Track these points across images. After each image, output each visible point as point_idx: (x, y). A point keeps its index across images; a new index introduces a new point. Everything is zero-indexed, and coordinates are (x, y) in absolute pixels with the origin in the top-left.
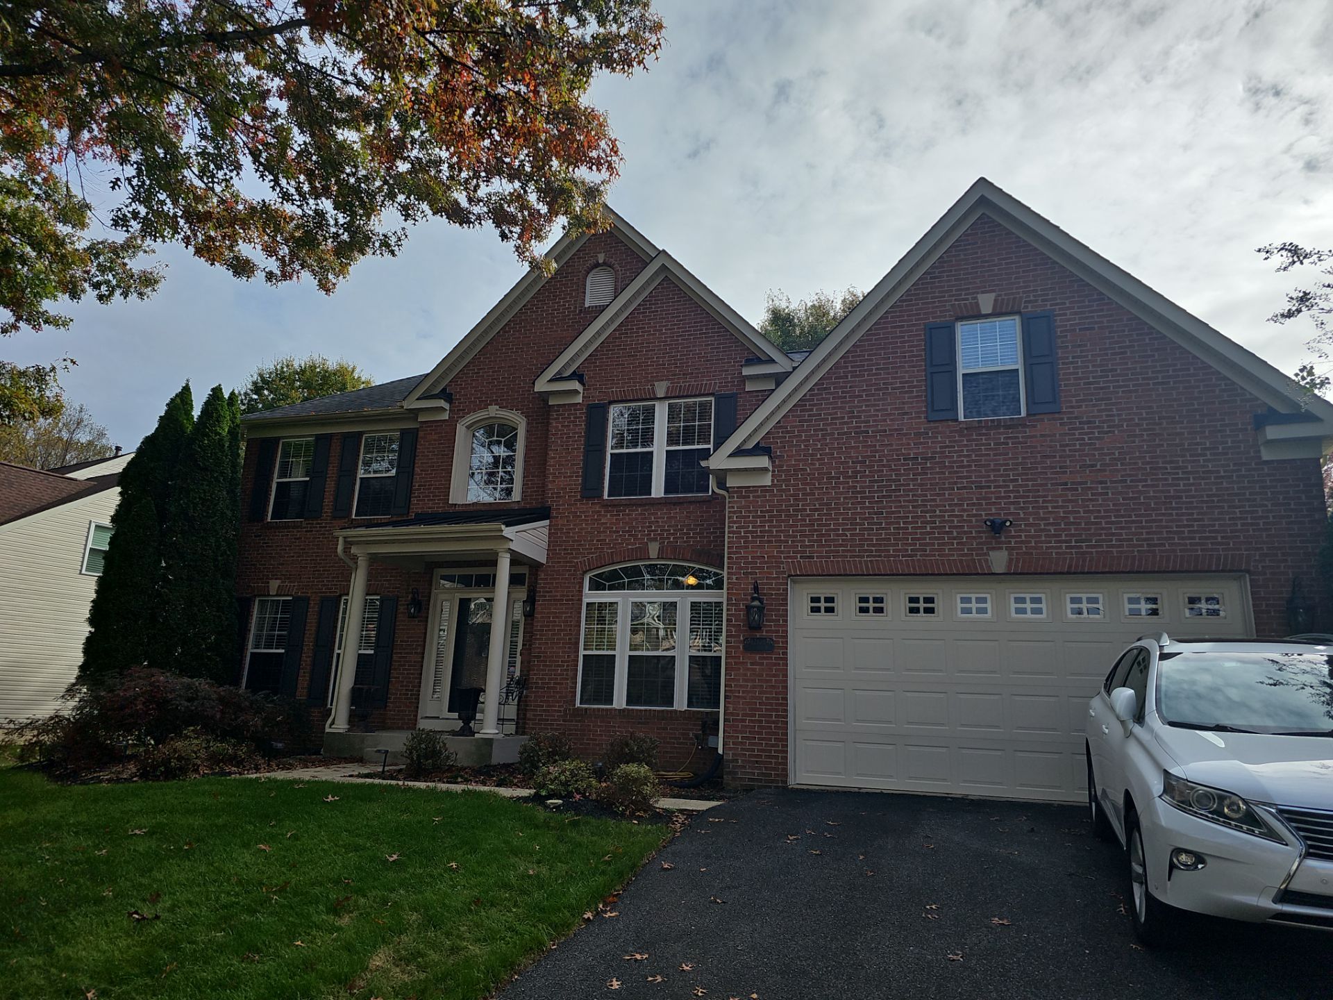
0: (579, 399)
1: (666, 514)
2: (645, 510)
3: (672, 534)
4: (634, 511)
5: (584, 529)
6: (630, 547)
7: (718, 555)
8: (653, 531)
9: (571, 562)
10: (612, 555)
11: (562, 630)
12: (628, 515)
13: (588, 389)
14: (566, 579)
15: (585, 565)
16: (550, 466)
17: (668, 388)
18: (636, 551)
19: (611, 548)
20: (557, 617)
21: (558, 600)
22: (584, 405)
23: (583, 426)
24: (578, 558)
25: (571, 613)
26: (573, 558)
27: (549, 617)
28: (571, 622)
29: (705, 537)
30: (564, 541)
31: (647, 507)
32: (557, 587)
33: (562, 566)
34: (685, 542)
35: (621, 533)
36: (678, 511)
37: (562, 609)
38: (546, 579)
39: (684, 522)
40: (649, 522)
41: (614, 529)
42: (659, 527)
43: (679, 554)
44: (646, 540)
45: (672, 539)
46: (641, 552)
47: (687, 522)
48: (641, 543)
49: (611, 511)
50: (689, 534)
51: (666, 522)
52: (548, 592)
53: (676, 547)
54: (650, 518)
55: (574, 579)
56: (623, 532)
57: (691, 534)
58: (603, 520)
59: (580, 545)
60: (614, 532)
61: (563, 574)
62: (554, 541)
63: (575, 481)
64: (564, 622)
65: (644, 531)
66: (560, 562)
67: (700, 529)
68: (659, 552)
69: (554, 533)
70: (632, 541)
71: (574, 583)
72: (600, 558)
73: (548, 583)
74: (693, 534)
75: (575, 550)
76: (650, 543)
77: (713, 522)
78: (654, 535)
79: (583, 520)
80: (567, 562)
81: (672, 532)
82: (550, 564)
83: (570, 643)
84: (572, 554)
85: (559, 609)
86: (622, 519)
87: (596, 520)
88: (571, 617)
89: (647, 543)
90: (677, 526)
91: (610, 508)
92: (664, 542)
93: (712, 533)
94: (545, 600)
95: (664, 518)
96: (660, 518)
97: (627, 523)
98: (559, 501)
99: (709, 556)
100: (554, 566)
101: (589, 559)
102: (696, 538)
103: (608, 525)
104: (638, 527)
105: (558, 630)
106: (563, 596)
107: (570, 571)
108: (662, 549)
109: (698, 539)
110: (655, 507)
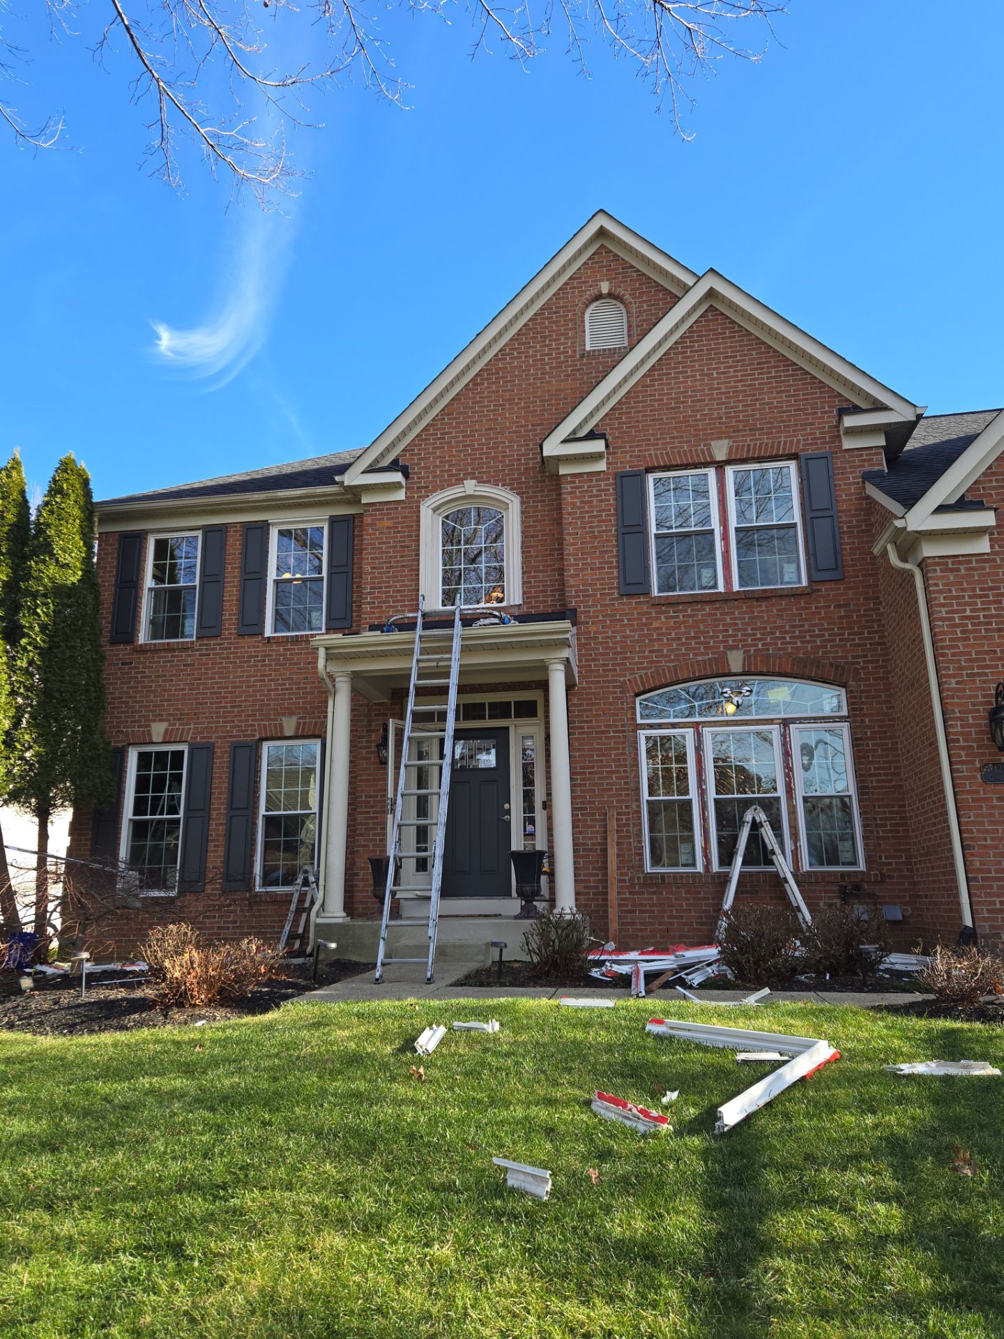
0: (602, 466)
1: (746, 613)
2: (716, 609)
3: (760, 639)
4: (699, 610)
5: (628, 637)
6: (700, 658)
7: (831, 665)
8: (730, 636)
9: (615, 681)
11: (613, 772)
12: (691, 616)
13: (614, 453)
14: (611, 704)
15: (637, 684)
16: (569, 554)
17: (731, 448)
18: (710, 664)
19: (673, 661)
20: (603, 755)
21: (603, 732)
22: (609, 474)
23: (612, 502)
24: (625, 676)
25: (624, 748)
26: (617, 675)
27: (593, 756)
28: (625, 760)
29: (808, 642)
30: (602, 654)
31: (717, 605)
32: (599, 715)
33: (602, 687)
34: (779, 649)
35: (684, 640)
36: (764, 608)
37: (610, 744)
38: (581, 705)
39: (775, 622)
40: (724, 625)
41: (673, 635)
42: (738, 630)
43: (774, 665)
44: (722, 649)
45: (760, 646)
46: (717, 664)
47: (779, 623)
48: (716, 653)
49: (665, 612)
50: (785, 638)
51: (748, 624)
52: (586, 722)
53: (769, 656)
54: (724, 620)
55: (622, 703)
56: (687, 638)
57: (788, 639)
58: (655, 625)
59: (626, 658)
60: (673, 639)
61: (605, 698)
62: (587, 655)
63: (607, 573)
64: (614, 760)
65: (718, 637)
66: (599, 682)
67: (800, 631)
68: (744, 665)
69: (586, 644)
70: (702, 650)
71: (623, 709)
72: (658, 674)
73: (585, 710)
74: (791, 638)
75: (618, 665)
76: (728, 652)
77: (817, 621)
78: (733, 641)
79: (625, 625)
80: (609, 682)
81: (759, 636)
82: (584, 685)
83: (628, 789)
84: (615, 670)
85: (604, 744)
86: (683, 622)
87: (645, 624)
88: (624, 754)
89: (725, 653)
90: (765, 628)
91: (663, 608)
92: (749, 651)
93: (818, 636)
94: (583, 733)
95: (744, 618)
96: (739, 619)
97: (691, 627)
98: (588, 601)
99: (818, 667)
100: (591, 688)
101: (641, 676)
102: (796, 643)
103: (664, 631)
104: (708, 632)
105: (608, 772)
106: (609, 726)
107: (615, 693)
108: (747, 659)
109: (799, 645)
110: (731, 604)
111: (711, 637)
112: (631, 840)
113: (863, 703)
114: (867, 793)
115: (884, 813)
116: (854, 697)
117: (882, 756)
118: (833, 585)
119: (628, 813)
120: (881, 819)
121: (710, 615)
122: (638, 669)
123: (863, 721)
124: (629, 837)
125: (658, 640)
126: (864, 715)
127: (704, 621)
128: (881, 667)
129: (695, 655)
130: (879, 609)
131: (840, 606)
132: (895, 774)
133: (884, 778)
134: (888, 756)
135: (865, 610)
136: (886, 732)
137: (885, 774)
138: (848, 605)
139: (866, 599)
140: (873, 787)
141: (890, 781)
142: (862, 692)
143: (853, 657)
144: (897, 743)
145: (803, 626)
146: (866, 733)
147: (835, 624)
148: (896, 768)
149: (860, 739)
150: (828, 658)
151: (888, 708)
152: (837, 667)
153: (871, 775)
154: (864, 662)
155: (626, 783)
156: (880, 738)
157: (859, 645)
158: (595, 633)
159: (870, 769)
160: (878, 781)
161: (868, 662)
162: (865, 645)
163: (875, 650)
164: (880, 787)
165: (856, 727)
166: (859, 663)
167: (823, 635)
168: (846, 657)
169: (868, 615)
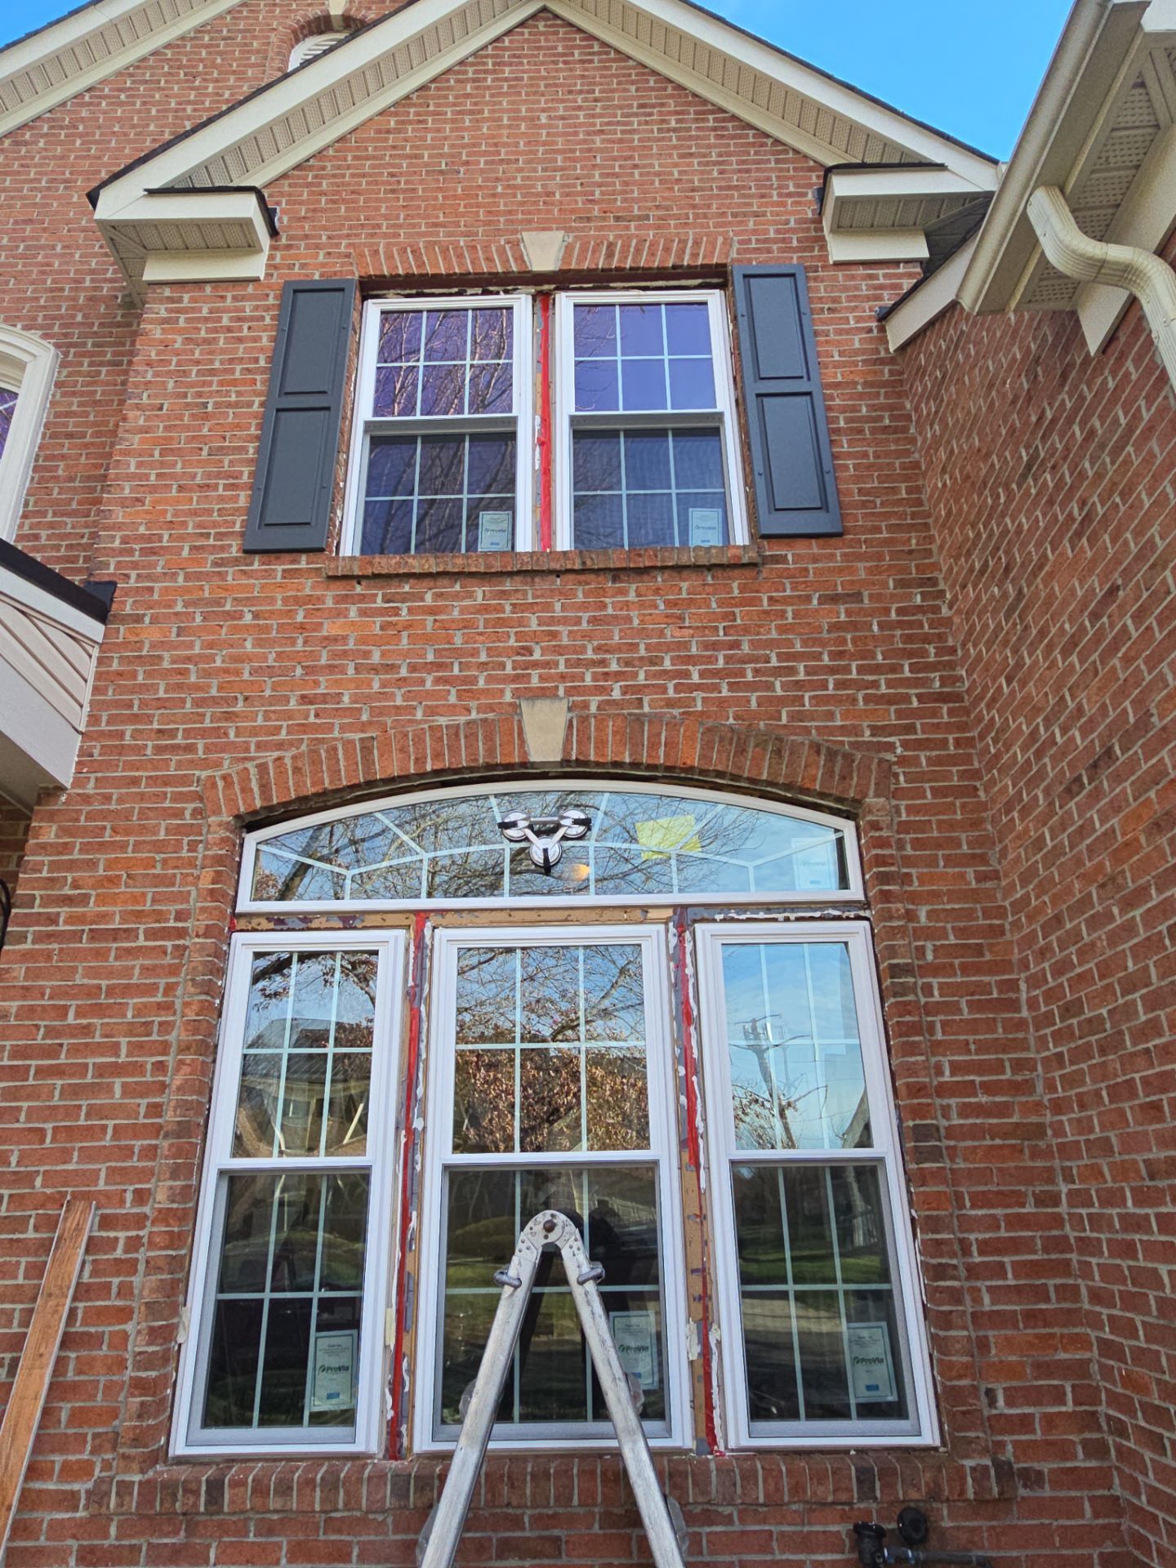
0: (254, 267)
1: (584, 607)
2: (503, 594)
3: (618, 676)
4: (456, 596)
5: (249, 658)
6: (443, 721)
7: (816, 748)
8: (535, 665)
9: (184, 780)
10: (367, 750)
11: (117, 1070)
12: (432, 611)
13: (288, 247)
14: (159, 846)
15: (246, 790)
16: (127, 453)
17: (569, 249)
18: (471, 737)
19: (363, 727)
20: (99, 1010)
21: (115, 935)
22: (270, 287)
23: (265, 342)
24: (218, 764)
25: (170, 989)
26: (192, 764)
27: (63, 1012)
28: (166, 1027)
29: (752, 687)
30: (162, 704)
31: (508, 585)
32: (113, 881)
33: (142, 797)
34: (670, 703)
35: (404, 672)
36: (632, 596)
37: (127, 972)
38: (66, 848)
39: (662, 633)
40: (520, 636)
41: (376, 658)
42: (559, 650)
43: (654, 746)
44: (508, 697)
45: (616, 694)
46: (489, 738)
47: (671, 634)
48: (491, 708)
49: (362, 598)
50: (687, 675)
51: (586, 636)
52: (68, 900)
53: (639, 719)
54: (521, 622)
55: (192, 847)
56: (413, 668)
57: (695, 678)
58: (329, 629)
59: (229, 716)
60: (375, 669)
61: (143, 829)
62: (117, 704)
63: (221, 499)
64: (131, 1030)
65: (503, 666)
66: (135, 781)
67: (728, 659)
68: (568, 740)
69: (120, 674)
70: (453, 699)
71: (191, 863)
72: (315, 762)
73: (71, 865)
74: (702, 674)
75: (204, 733)
76: (525, 706)
77: (774, 635)
78: (542, 678)
79: (247, 628)
80: (166, 781)
81: (614, 667)
82: (90, 789)
83: (157, 1130)
84: (191, 748)
85: (110, 973)
86: (409, 626)
87: (302, 627)
88: (167, 1007)
89: (516, 708)
90: (634, 647)
91: (359, 589)
92: (586, 705)
93: (777, 672)
94: (50, 936)
95: (578, 621)
96: (564, 621)
97: (428, 639)
98: (154, 565)
99: (778, 752)
100: (107, 798)
101: (262, 768)
102: (716, 688)
103: (351, 645)
104: (475, 653)
105: (101, 1070)
106: (139, 915)
107: (179, 814)
108: (578, 725)
109: (725, 693)
110: (542, 584)
111: (483, 666)
112: (129, 1327)
113: (907, 861)
114: (936, 1154)
115: (993, 1224)
116: (882, 843)
117: (973, 1026)
118: (815, 547)
119: (140, 1221)
120: (985, 1247)
121: (485, 609)
122: (259, 746)
123: (910, 916)
124: (125, 1314)
125: (331, 668)
126: (914, 898)
127: (466, 625)
128: (953, 760)
129: (431, 711)
130: (936, 609)
131: (835, 599)
132: (1016, 1088)
133: (983, 1099)
134: (990, 1025)
135: (899, 611)
136: (978, 950)
137: (987, 1088)
138: (857, 597)
139: (900, 584)
140: (951, 1132)
141: (1003, 1110)
142: (904, 827)
143: (875, 731)
144: (1013, 985)
145: (736, 645)
146: (921, 951)
147: (822, 643)
148: (1018, 1065)
149: (906, 970)
150: (807, 730)
151: (981, 877)
152: (832, 755)
153: (943, 1090)
154: (905, 745)
155: (155, 1110)
156: (965, 969)
157: (889, 700)
158: (153, 646)
159: (939, 1071)
160: (965, 1110)
161: (920, 745)
162: (906, 698)
163: (935, 713)
164: (975, 1132)
165: (892, 933)
166: (891, 747)
167: (792, 671)
168: (856, 731)
169: (910, 624)
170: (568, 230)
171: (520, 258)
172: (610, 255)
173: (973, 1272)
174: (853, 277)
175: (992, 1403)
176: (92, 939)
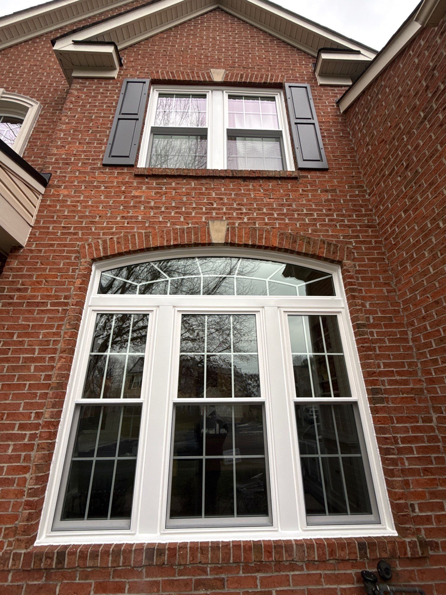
0: (113, 74)
1: (233, 190)
2: (202, 184)
3: (246, 214)
4: (184, 184)
5: (102, 202)
6: (178, 227)
7: (323, 242)
8: (214, 209)
9: (73, 245)
10: (147, 236)
11: (33, 360)
14: (59, 270)
15: (97, 250)
17: (227, 76)
18: (189, 233)
19: (146, 228)
20: (28, 335)
21: (38, 304)
22: (119, 81)
23: (115, 98)
24: (87, 240)
25: (59, 326)
26: (77, 240)
27: (12, 335)
28: (56, 342)
29: (298, 220)
30: (66, 217)
31: (204, 181)
32: (39, 283)
33: (54, 251)
34: (266, 224)
35: (163, 209)
36: (251, 187)
37: (42, 319)
38: (21, 269)
39: (262, 200)
40: (208, 199)
41: (152, 204)
42: (224, 204)
43: (260, 239)
44: (204, 220)
45: (246, 220)
46: (196, 234)
47: (266, 200)
48: (197, 223)
49: (148, 183)
50: (273, 214)
51: (233, 200)
52: (19, 290)
53: (255, 229)
54: (209, 194)
55: (74, 271)
56: (167, 208)
57: (276, 216)
58: (134, 193)
59: (93, 223)
60: (152, 208)
61: (54, 263)
62: (47, 217)
63: (95, 147)
64: (41, 343)
65: (202, 209)
66: (52, 245)
67: (288, 210)
68: (227, 235)
69: (50, 206)
70: (182, 219)
71: (73, 277)
72: (126, 240)
73: (22, 276)
74: (278, 215)
75: (82, 228)
76: (210, 222)
77: (304, 202)
78: (216, 213)
79: (102, 191)
80: (65, 246)
81: (244, 211)
82: (33, 247)
83: (48, 386)
84: (75, 234)
85: (34, 320)
86: (166, 193)
87: (124, 192)
88: (58, 334)
89: (207, 223)
90: (251, 204)
91: (146, 180)
92: (234, 223)
93: (306, 215)
94: (10, 304)
95: (231, 195)
96: (225, 194)
97: (173, 199)
98: (67, 168)
99: (309, 243)
100: (40, 251)
101: (105, 242)
102: (284, 219)
103: (143, 199)
104: (191, 204)
105: (26, 360)
106: (49, 297)
107: (69, 258)
108: (231, 230)
109: (287, 221)
110: (217, 181)
111: (194, 208)
112: (27, 476)
113: (360, 285)
114: (382, 400)
116: (351, 277)
117: (390, 348)
118: (318, 174)
119: (37, 426)
121: (195, 189)
122: (104, 234)
123: (363, 305)
124: (26, 469)
125: (134, 207)
126: (363, 298)
127: (188, 194)
128: (374, 248)
129: (173, 224)
130: (364, 196)
131: (327, 191)
132: (409, 373)
133: (398, 378)
134: (397, 348)
135: (350, 196)
136: (390, 319)
137: (399, 373)
138: (334, 190)
139: (351, 187)
140: (386, 391)
141: (406, 382)
142: (358, 272)
143: (345, 237)
145: (290, 205)
146: (368, 318)
147: (323, 206)
148: (410, 364)
149: (364, 326)
150: (319, 236)
151: (389, 291)
152: (329, 244)
153: (381, 374)
154: (356, 242)
155: (48, 377)
156: (386, 326)
157: (349, 226)
158: (64, 196)
159: (379, 367)
160: (391, 382)
161: (363, 242)
162: (355, 226)
163: (366, 231)
164: (396, 391)
165: (357, 311)
166: (351, 243)
167: (312, 215)
168: (338, 237)
169: (355, 201)
170: (227, 70)
171: (209, 77)
172: (242, 77)
173: (400, 451)
174: (326, 90)
175: (413, 511)
176: (27, 306)
